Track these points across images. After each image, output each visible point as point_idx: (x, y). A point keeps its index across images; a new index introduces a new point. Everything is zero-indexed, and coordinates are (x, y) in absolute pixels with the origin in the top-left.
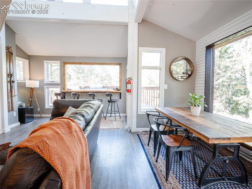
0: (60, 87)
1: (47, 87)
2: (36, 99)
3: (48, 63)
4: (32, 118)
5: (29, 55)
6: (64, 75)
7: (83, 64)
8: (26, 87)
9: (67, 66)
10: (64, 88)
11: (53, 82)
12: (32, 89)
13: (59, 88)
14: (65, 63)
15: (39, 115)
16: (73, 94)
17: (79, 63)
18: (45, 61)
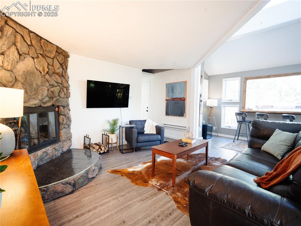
0: (239, 106)
1: (224, 106)
2: (214, 118)
3: (226, 81)
4: (211, 135)
5: (209, 75)
6: (245, 92)
7: (272, 77)
8: (207, 105)
9: (249, 82)
10: (244, 108)
11: (231, 100)
12: (211, 107)
13: (237, 107)
14: (247, 79)
15: (216, 134)
16: (258, 115)
17: (267, 76)
18: (224, 79)
